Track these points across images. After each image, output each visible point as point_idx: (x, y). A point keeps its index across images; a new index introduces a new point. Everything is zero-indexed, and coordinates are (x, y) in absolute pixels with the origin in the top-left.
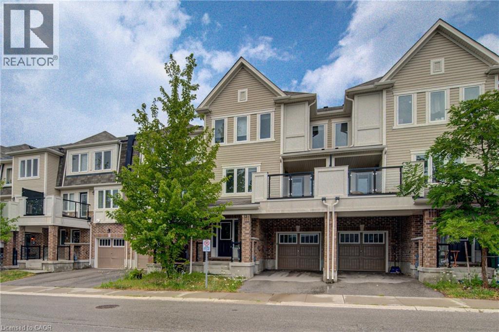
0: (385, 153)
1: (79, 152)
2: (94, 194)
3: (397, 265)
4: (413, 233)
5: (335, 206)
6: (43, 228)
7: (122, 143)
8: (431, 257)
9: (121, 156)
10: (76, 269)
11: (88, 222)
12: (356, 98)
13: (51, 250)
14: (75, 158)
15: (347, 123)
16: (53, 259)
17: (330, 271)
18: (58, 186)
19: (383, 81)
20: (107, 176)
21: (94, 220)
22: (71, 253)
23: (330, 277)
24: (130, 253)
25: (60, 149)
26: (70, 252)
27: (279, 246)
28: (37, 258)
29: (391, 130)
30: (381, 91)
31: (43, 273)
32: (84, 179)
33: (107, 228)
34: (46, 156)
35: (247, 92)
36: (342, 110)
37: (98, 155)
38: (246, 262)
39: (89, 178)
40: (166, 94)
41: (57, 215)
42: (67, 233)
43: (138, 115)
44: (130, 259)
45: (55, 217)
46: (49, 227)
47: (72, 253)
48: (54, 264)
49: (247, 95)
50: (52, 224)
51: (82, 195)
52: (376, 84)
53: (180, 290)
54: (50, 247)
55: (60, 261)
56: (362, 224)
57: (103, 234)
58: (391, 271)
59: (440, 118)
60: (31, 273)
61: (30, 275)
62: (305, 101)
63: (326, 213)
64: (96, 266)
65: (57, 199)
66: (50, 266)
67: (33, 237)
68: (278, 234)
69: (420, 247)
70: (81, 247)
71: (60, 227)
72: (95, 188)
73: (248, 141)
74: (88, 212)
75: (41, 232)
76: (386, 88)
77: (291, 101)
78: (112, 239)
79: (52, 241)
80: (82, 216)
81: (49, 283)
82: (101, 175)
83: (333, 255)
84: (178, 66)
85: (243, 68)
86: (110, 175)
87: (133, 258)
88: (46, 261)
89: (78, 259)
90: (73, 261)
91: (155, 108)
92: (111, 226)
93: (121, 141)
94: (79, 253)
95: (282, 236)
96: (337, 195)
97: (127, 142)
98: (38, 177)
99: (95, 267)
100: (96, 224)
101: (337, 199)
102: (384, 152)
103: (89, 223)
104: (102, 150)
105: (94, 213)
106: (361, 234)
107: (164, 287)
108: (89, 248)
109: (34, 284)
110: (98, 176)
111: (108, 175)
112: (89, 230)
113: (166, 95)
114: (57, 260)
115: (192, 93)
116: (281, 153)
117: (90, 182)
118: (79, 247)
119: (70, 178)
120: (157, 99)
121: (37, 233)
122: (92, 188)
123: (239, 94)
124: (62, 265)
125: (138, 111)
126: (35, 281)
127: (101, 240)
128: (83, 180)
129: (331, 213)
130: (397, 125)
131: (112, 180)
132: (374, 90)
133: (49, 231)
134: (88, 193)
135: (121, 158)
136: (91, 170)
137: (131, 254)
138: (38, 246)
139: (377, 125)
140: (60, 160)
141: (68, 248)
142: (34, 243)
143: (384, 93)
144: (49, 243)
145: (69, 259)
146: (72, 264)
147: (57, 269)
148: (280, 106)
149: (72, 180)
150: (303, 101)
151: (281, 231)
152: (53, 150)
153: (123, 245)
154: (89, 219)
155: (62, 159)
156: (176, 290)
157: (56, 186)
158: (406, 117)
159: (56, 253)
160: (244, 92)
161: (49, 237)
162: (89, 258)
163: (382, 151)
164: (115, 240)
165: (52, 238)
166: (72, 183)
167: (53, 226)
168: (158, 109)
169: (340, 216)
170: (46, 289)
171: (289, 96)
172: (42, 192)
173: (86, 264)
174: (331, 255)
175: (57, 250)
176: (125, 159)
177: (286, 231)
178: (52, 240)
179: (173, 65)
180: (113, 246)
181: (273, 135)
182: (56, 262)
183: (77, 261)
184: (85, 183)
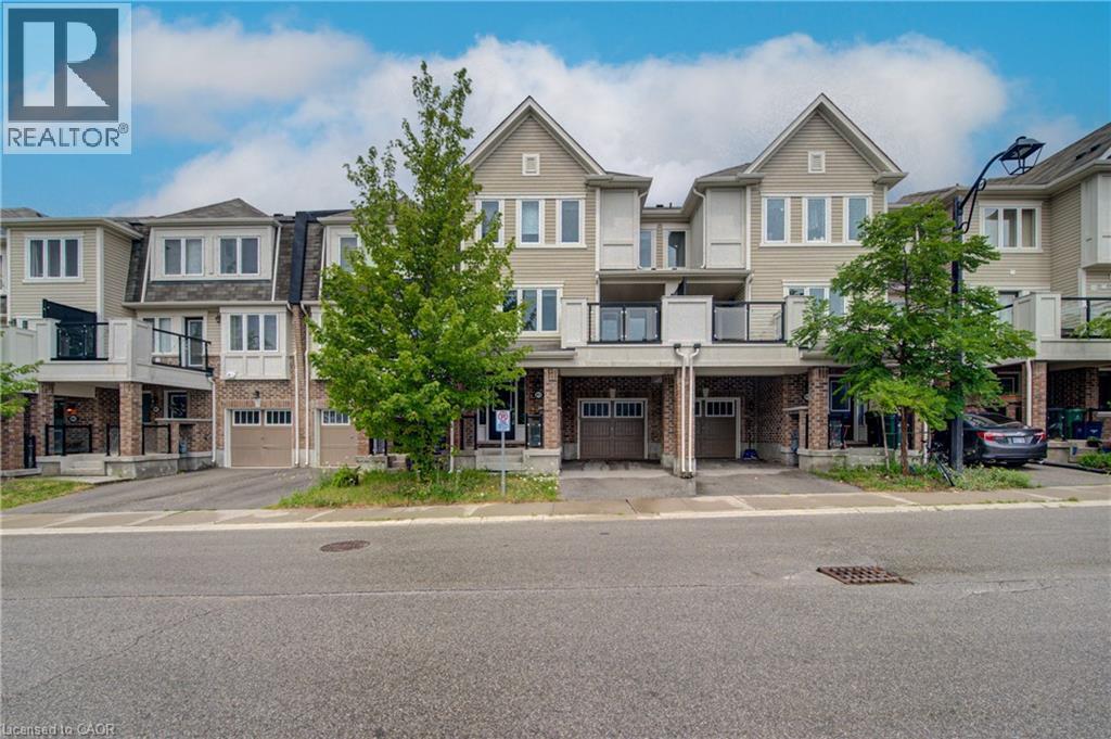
0: (751, 281)
1: (182, 235)
2: (219, 322)
3: (754, 446)
4: (785, 402)
5: (695, 358)
6: (97, 389)
7: (281, 225)
8: (821, 434)
9: (280, 251)
10: (185, 471)
11: (207, 376)
12: (708, 192)
13: (129, 433)
14: (171, 246)
15: (684, 233)
16: (134, 453)
17: (687, 459)
18: (130, 301)
19: (748, 172)
20: (251, 287)
21: (222, 372)
22: (173, 438)
23: (687, 468)
24: (304, 438)
25: (133, 224)
26: (170, 436)
27: (583, 421)
28: (83, 452)
29: (758, 249)
30: (744, 187)
31: (112, 482)
32: (195, 289)
33: (252, 389)
34: (99, 235)
35: (538, 160)
36: (678, 211)
37: (228, 246)
38: (551, 448)
39: (207, 289)
40: (411, 135)
41: (140, 360)
42: (156, 398)
43: (355, 168)
44: (304, 448)
45: (136, 364)
46: (121, 385)
47: (176, 438)
48: (135, 462)
49: (538, 164)
50: (130, 379)
51: (189, 322)
52: (740, 175)
53: (454, 502)
54: (125, 427)
55: (149, 455)
56: (705, 387)
57: (243, 400)
58: (745, 456)
59: (819, 238)
60: (81, 484)
61: (79, 487)
62: (634, 188)
63: (681, 368)
64: (227, 463)
65: (139, 326)
66: (125, 466)
67: (73, 407)
68: (581, 402)
69: (802, 421)
70: (194, 428)
71: (145, 386)
72: (221, 310)
73: (541, 244)
74: (207, 356)
75: (93, 396)
76: (751, 184)
77: (613, 185)
78: (263, 411)
79: (130, 415)
80: (190, 365)
81: (142, 502)
82: (238, 285)
83: (690, 434)
84: (438, 88)
85: (531, 117)
86: (256, 285)
87: (311, 446)
88: (114, 457)
89: (189, 450)
90: (177, 456)
91: (390, 160)
92: (260, 385)
93: (281, 222)
94: (190, 438)
95: (586, 405)
96: (697, 341)
97: (293, 225)
98: (80, 278)
99: (226, 466)
100: (226, 381)
101: (697, 346)
102: (748, 280)
103: (210, 378)
104: (239, 235)
105: (222, 359)
106: (703, 402)
107: (422, 499)
108: (211, 428)
109: (106, 508)
110: (229, 285)
111: (252, 285)
112: (210, 392)
113: (413, 139)
114: (143, 453)
115: (463, 143)
116: (597, 269)
117: (210, 297)
118: (190, 426)
119: (160, 286)
120: (395, 143)
121: (83, 398)
122: (215, 311)
123: (524, 160)
124: (153, 464)
125: (360, 160)
126: (105, 501)
127: (237, 413)
128: (194, 293)
129: (688, 368)
130: (765, 242)
131: (261, 295)
132: (737, 184)
133: (121, 394)
134: (205, 318)
135: (280, 254)
136: (211, 274)
137: (307, 440)
138: (85, 426)
139: (735, 238)
140: (133, 247)
141: (166, 429)
142: (74, 419)
143: (749, 191)
144: (122, 418)
145: (170, 452)
146: (176, 462)
147: (143, 473)
148: (594, 191)
149: (167, 290)
150: (630, 188)
151: (587, 397)
152: (115, 224)
153: (289, 421)
154: (209, 371)
155: (139, 245)
156: (447, 502)
157: (126, 301)
158: (776, 231)
159: (141, 439)
160: (532, 159)
161: (121, 406)
162: (211, 448)
163: (745, 279)
164: (269, 414)
165: (129, 409)
166: (166, 297)
167: (132, 382)
168: (395, 162)
169: (701, 374)
170: (151, 515)
171: (609, 176)
172: (92, 310)
173: (204, 460)
174: (687, 434)
175: (141, 433)
176: (289, 257)
177: (594, 397)
178: (129, 413)
179: (426, 84)
180: (266, 424)
181: (584, 238)
182: (142, 458)
183: (184, 456)
184: (200, 298)
